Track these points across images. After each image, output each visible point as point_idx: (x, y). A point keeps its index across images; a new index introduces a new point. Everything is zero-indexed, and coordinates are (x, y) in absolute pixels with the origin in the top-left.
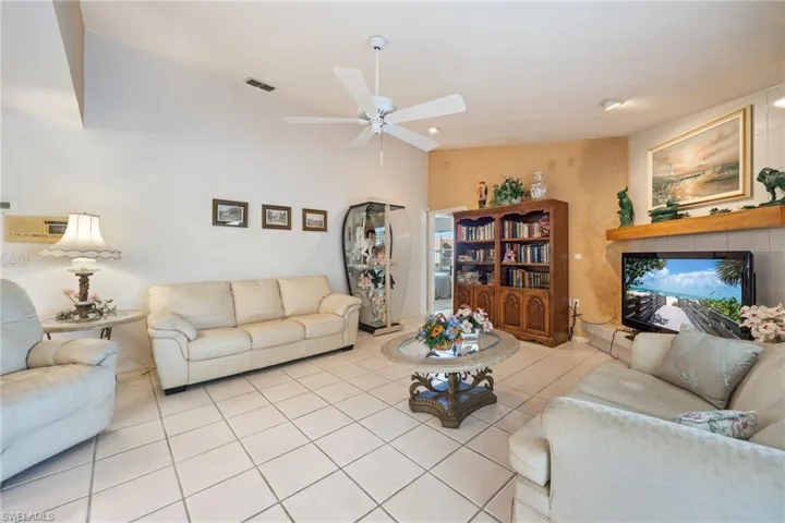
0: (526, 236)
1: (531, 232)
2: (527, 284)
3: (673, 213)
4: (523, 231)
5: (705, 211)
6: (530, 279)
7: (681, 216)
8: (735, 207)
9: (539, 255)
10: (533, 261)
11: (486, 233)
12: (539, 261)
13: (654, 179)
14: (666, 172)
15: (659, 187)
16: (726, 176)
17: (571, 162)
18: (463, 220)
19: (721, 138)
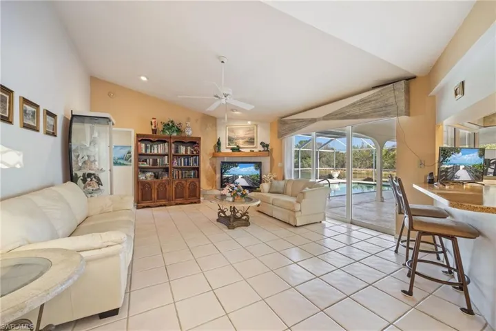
0: (184, 153)
1: (186, 151)
2: (180, 177)
3: (237, 149)
4: (182, 150)
5: (248, 150)
6: (182, 174)
7: (240, 151)
8: (256, 150)
9: (188, 162)
10: (185, 165)
11: (158, 149)
12: (188, 165)
13: (229, 137)
14: (233, 135)
15: (230, 140)
16: (251, 141)
17: (197, 121)
18: (141, 139)
19: (250, 130)
